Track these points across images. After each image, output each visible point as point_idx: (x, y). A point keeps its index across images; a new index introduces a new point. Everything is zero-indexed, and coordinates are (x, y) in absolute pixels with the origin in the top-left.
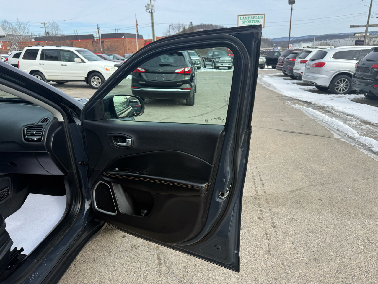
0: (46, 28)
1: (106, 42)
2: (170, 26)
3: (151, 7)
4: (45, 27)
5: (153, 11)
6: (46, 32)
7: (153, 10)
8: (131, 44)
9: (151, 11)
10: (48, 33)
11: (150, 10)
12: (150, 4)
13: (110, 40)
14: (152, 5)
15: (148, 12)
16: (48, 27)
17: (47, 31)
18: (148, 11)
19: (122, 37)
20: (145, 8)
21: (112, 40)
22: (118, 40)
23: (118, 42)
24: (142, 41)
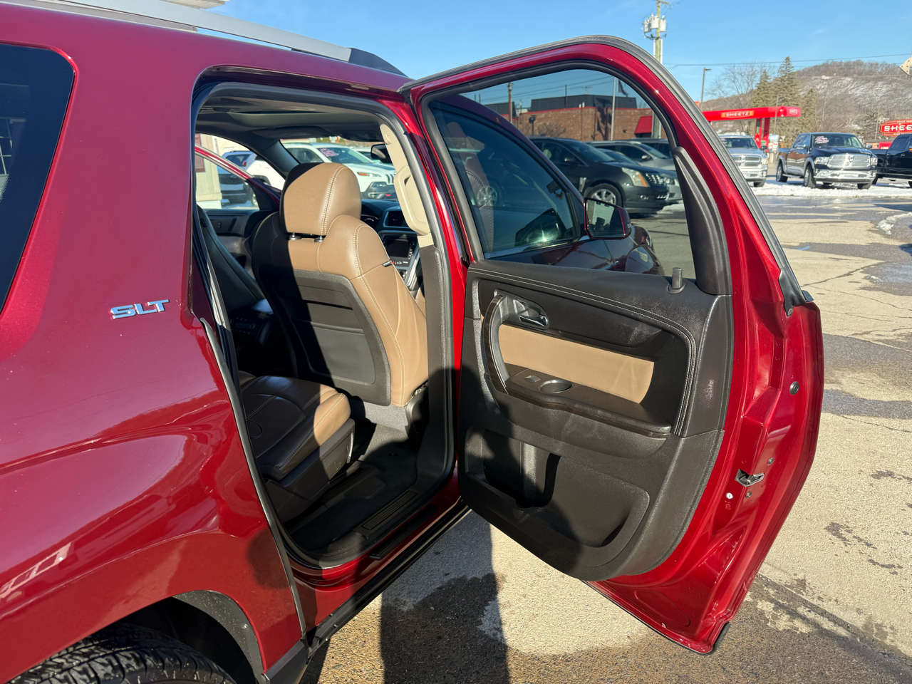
1: (540, 120)
3: (655, 25)
5: (661, 34)
9: (655, 35)
11: (654, 32)
13: (550, 113)
15: (647, 37)
18: (649, 35)
19: (580, 106)
21: (555, 113)
22: (569, 112)
23: (569, 119)
24: (630, 113)
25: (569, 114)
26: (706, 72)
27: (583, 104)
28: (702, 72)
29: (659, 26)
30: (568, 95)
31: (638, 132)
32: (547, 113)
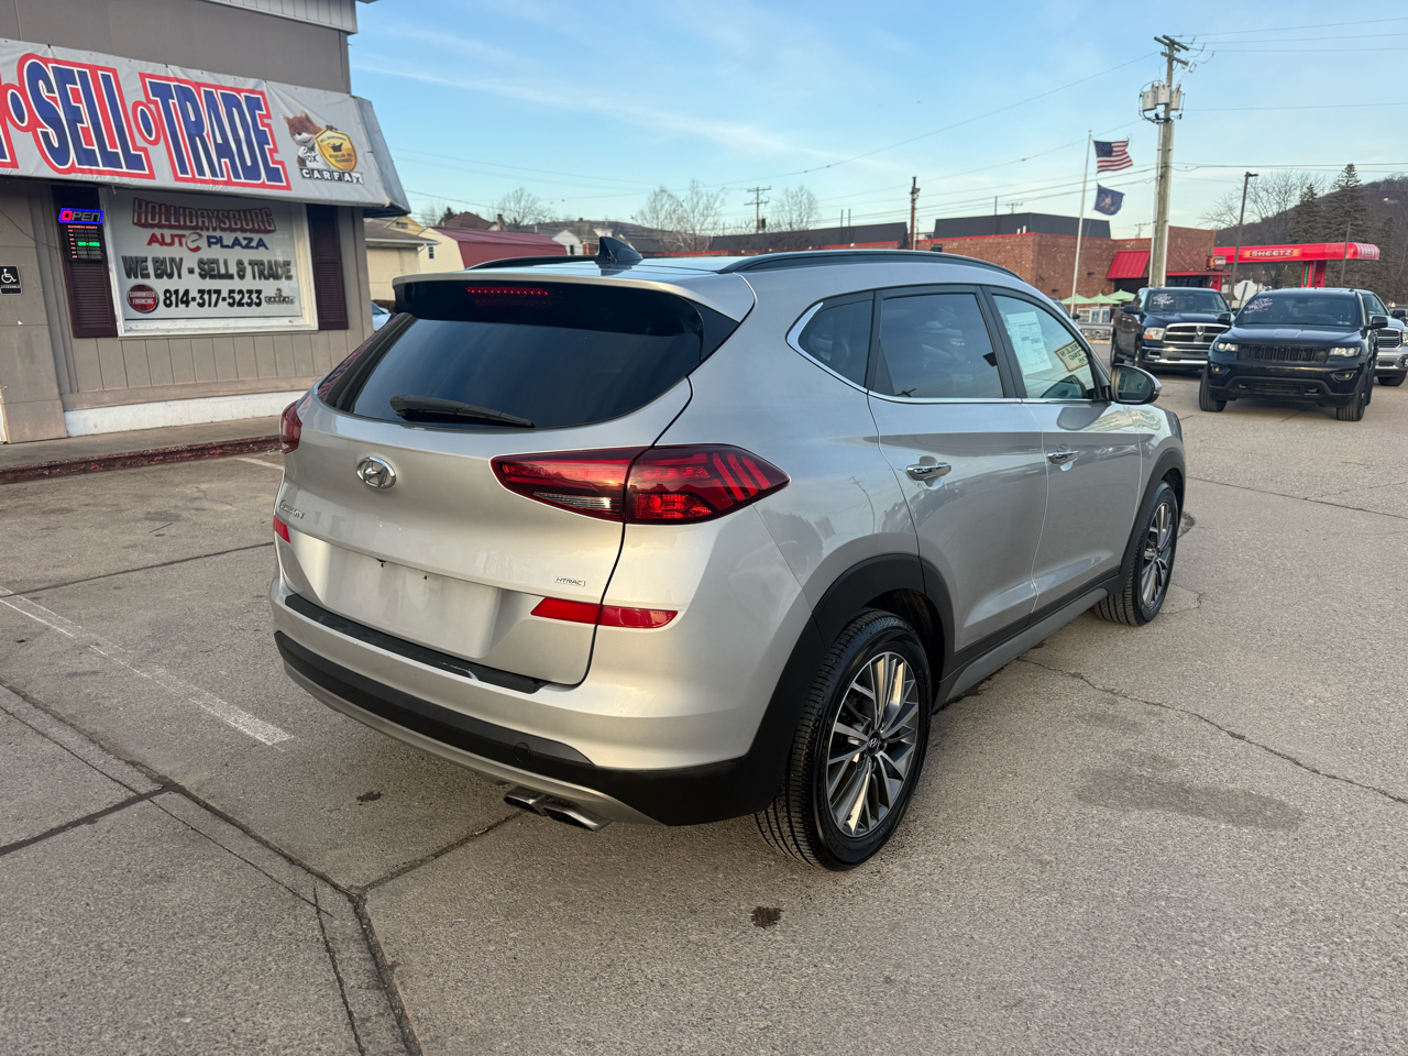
0: (762, 206)
2: (1248, 175)
3: (1164, 98)
4: (758, 204)
5: (1173, 114)
6: (758, 221)
7: (1177, 109)
8: (1055, 257)
9: (1162, 115)
10: (764, 221)
11: (1161, 109)
12: (1165, 82)
14: (1174, 87)
15: (1149, 119)
16: (766, 203)
17: (761, 218)
18: (1151, 114)
19: (1019, 231)
20: (1138, 104)
21: (975, 241)
22: (1001, 240)
23: (999, 252)
24: (1101, 245)
25: (999, 243)
26: (1250, 178)
27: (1025, 228)
28: (1244, 179)
29: (1171, 101)
30: (999, 213)
31: (1113, 276)
32: (962, 242)
